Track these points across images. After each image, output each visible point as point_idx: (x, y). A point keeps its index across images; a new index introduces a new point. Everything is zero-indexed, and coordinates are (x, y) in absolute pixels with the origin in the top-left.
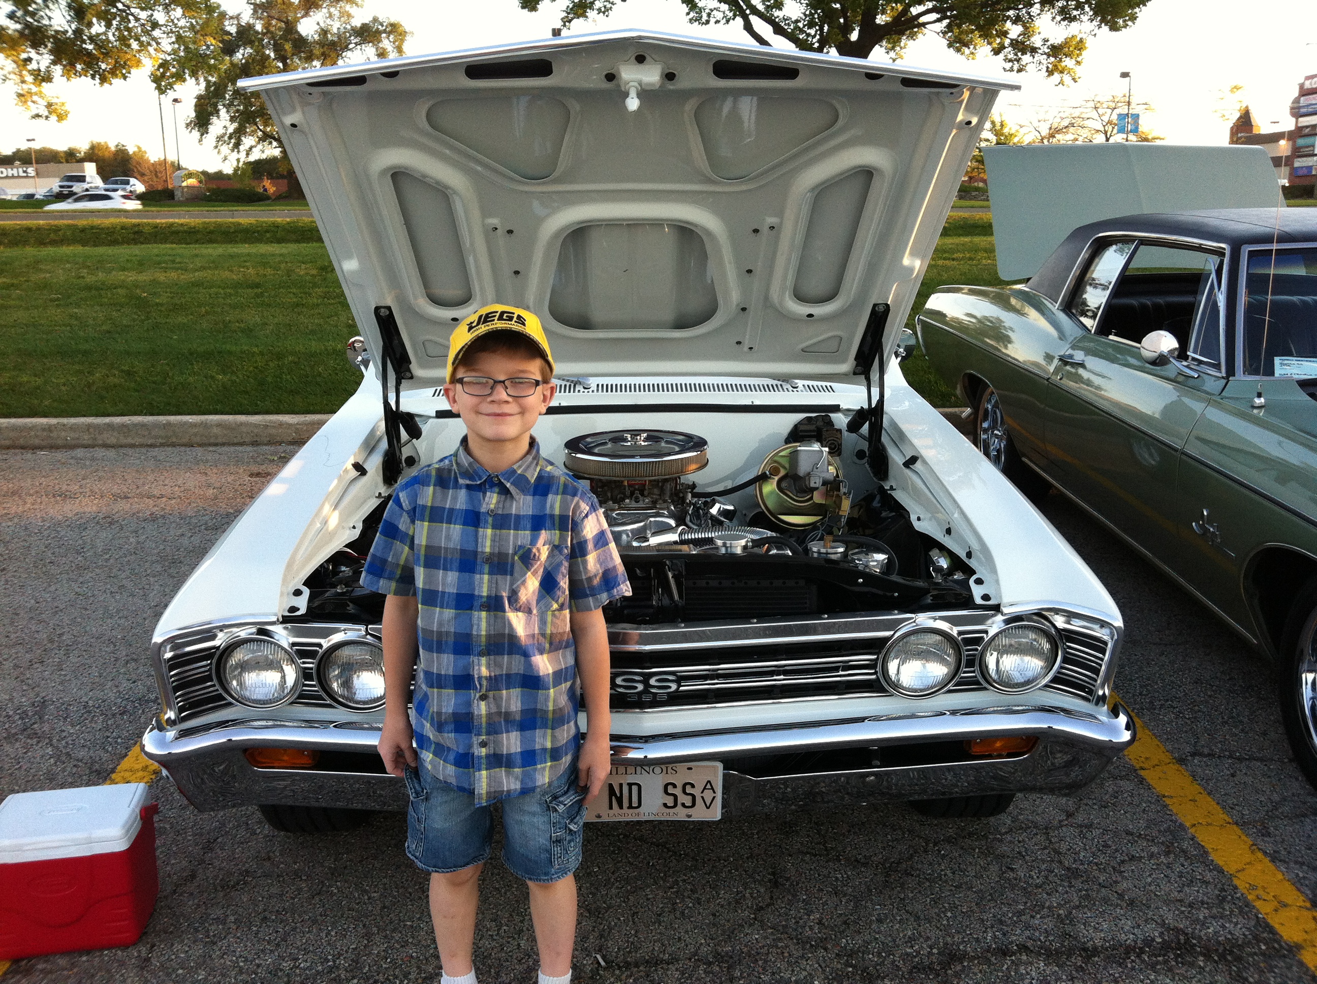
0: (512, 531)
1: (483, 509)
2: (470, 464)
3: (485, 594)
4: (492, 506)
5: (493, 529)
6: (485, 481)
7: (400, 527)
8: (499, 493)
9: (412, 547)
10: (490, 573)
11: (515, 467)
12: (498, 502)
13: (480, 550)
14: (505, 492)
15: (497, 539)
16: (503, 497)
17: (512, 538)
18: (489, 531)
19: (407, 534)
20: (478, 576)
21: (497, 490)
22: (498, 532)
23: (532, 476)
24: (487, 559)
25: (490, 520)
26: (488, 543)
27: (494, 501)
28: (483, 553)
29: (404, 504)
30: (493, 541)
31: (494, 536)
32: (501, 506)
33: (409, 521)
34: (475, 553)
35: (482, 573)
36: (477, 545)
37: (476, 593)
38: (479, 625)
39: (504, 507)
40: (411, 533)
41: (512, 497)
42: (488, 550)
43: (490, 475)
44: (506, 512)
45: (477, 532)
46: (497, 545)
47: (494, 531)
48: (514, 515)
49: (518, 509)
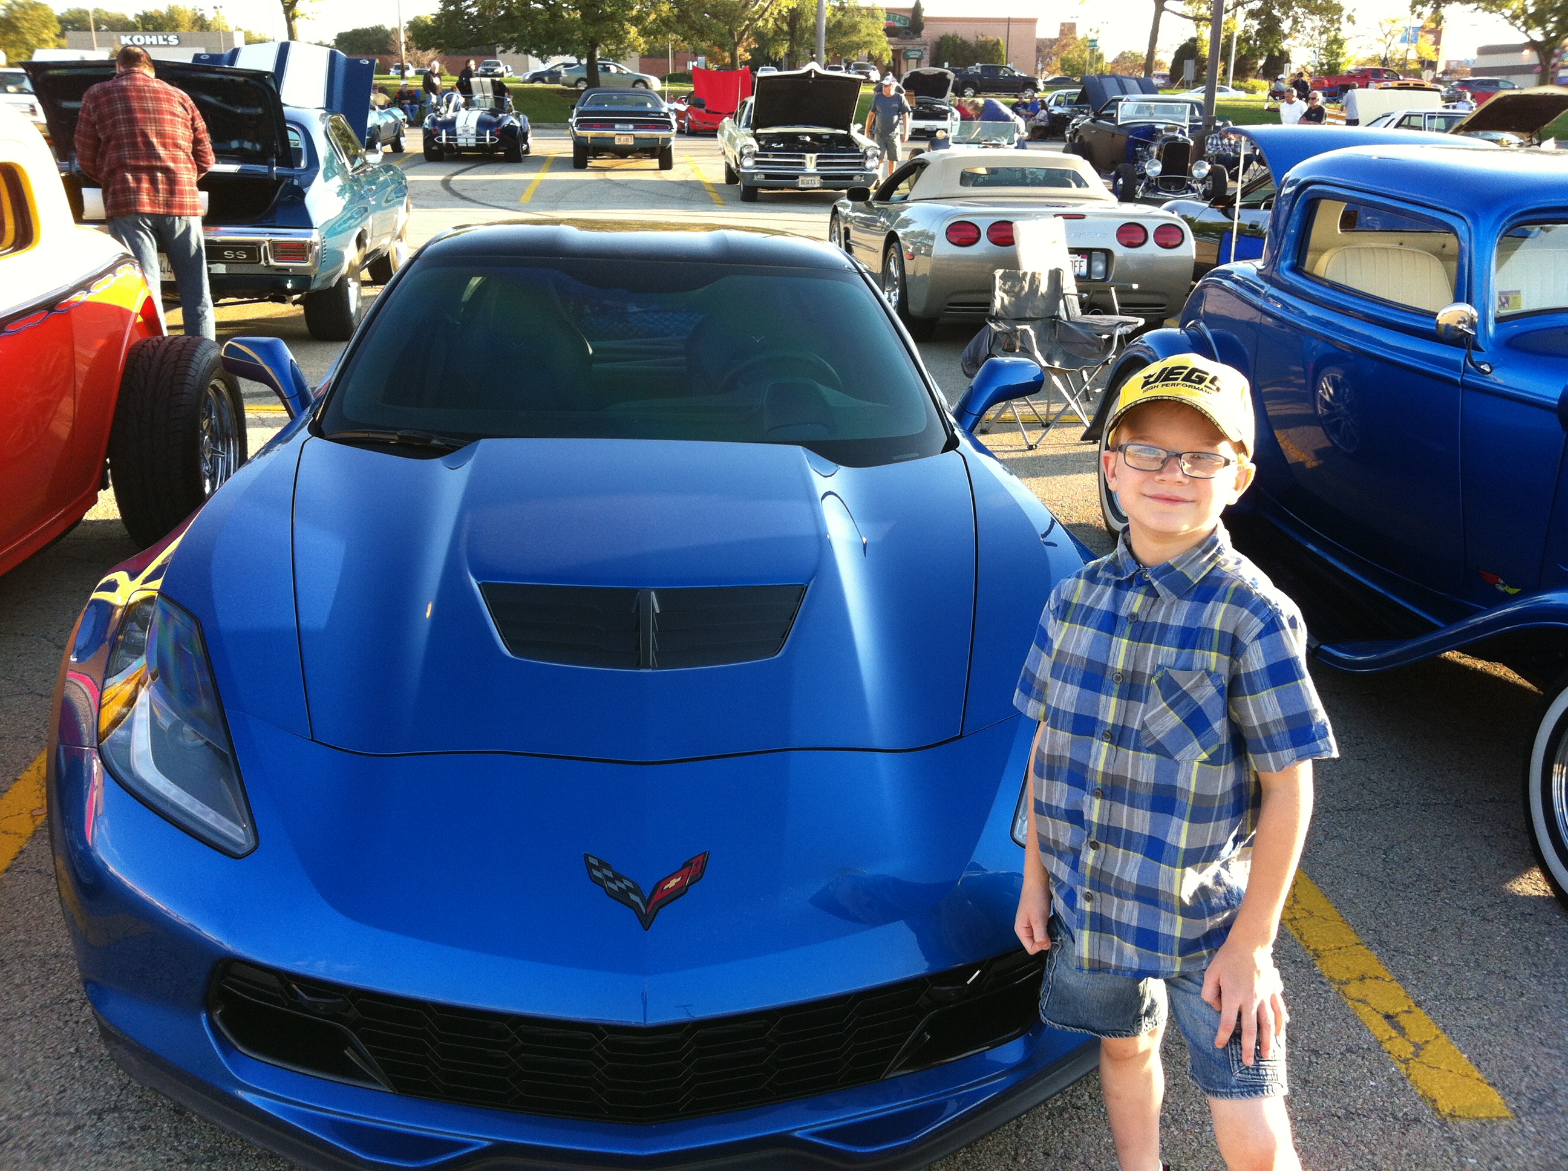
0: (1153, 645)
1: (1123, 613)
3: (1110, 720)
4: (1135, 609)
5: (1129, 639)
6: (1132, 577)
8: (1146, 594)
10: (1120, 696)
11: (1171, 562)
12: (1143, 606)
13: (1110, 664)
14: (1152, 593)
15: (1133, 654)
16: (1152, 599)
17: (1151, 651)
18: (1125, 641)
20: (1103, 697)
21: (1142, 591)
22: (1136, 644)
24: (1118, 678)
25: (1128, 630)
26: (1122, 657)
27: (1138, 604)
28: (1113, 668)
30: (1128, 656)
31: (1129, 650)
32: (1145, 614)
34: (1105, 667)
35: (1108, 694)
36: (1108, 657)
37: (1100, 718)
38: (1096, 759)
39: (1148, 614)
41: (1161, 601)
42: (1120, 665)
43: (1139, 570)
44: (1150, 620)
45: (1111, 640)
46: (1132, 661)
47: (1131, 642)
48: (1158, 625)
49: (1168, 615)
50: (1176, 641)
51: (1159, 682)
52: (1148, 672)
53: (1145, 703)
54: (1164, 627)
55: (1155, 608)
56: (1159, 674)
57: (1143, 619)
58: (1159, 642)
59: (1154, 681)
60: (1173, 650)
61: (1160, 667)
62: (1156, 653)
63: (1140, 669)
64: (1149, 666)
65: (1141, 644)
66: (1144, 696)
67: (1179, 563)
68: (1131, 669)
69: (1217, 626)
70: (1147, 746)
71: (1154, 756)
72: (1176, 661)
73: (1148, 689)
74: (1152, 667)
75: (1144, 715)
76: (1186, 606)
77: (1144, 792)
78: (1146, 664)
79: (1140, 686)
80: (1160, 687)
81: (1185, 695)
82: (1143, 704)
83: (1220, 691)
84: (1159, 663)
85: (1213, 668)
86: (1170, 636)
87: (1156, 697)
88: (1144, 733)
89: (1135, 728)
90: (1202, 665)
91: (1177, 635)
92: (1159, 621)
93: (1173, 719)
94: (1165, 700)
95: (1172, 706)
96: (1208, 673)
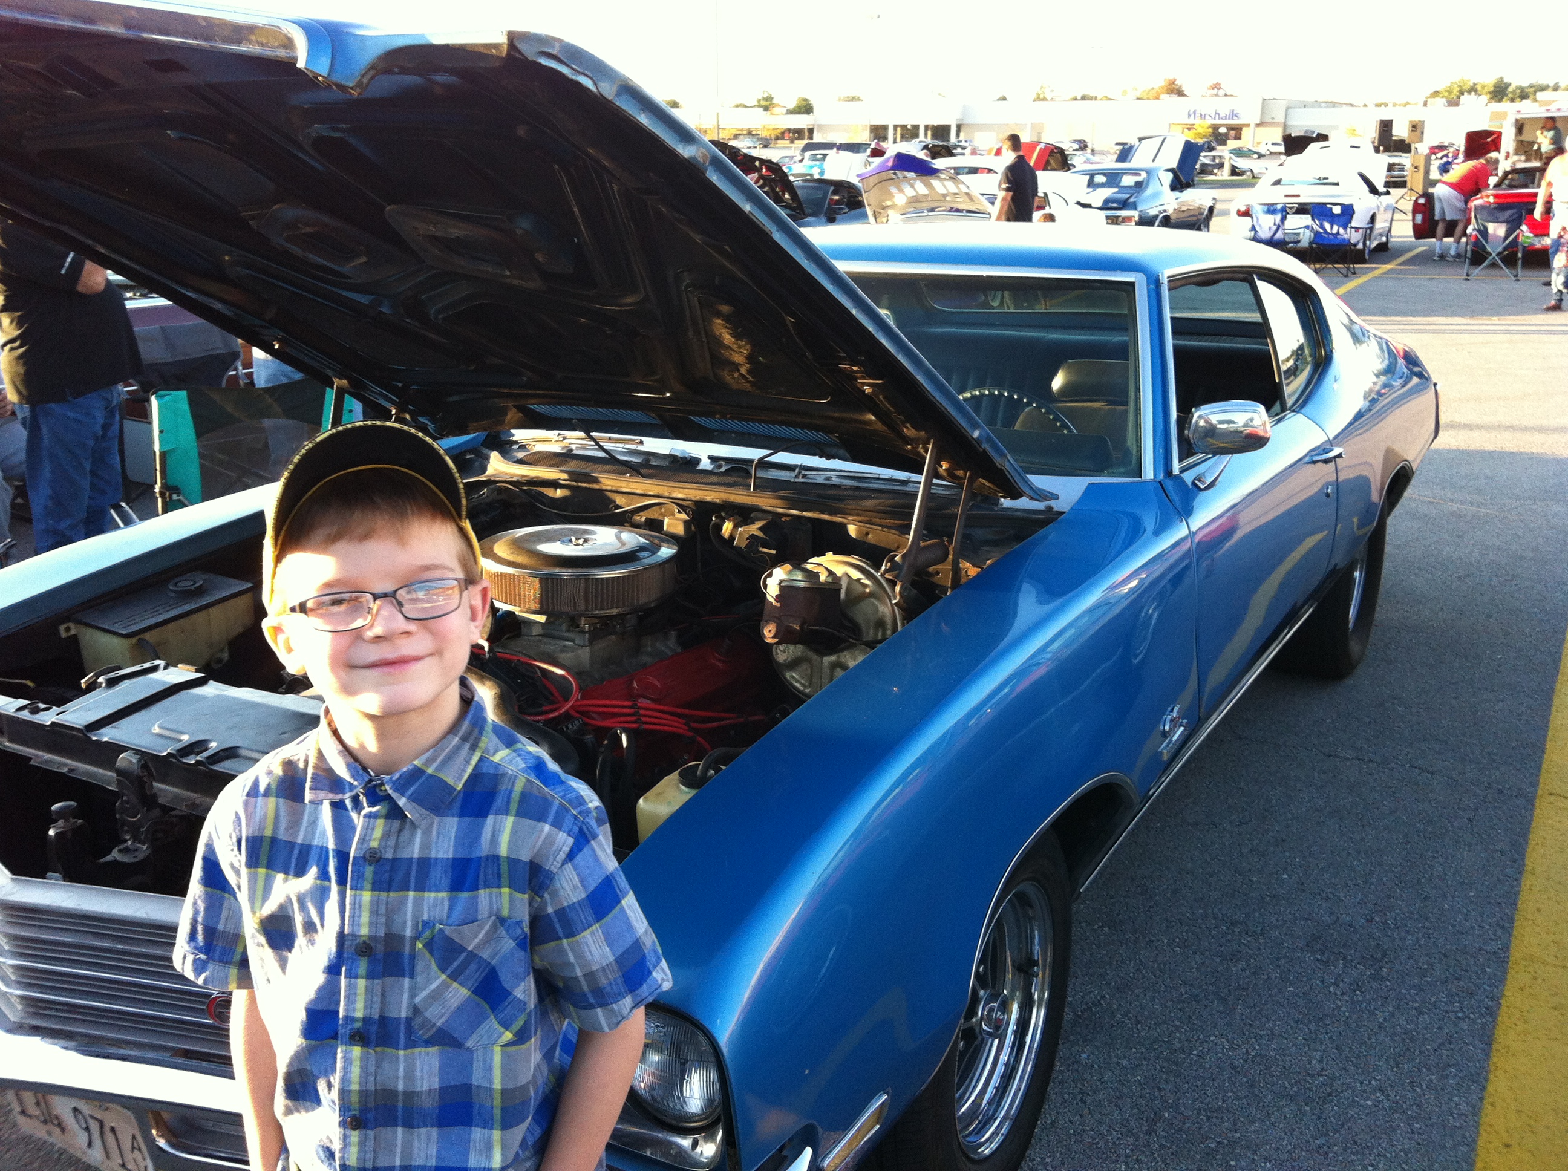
50: (446, 882)
51: (429, 946)
52: (408, 933)
53: (412, 976)
55: (406, 833)
56: (427, 934)
57: (389, 855)
59: (420, 945)
60: (443, 895)
61: (426, 924)
62: (418, 903)
63: (395, 929)
64: (409, 924)
65: (392, 894)
66: (407, 967)
70: (426, 1037)
71: (437, 1048)
72: (451, 909)
73: (413, 957)
74: (415, 926)
75: (413, 996)
77: (429, 1103)
78: (405, 922)
79: (399, 955)
80: (431, 952)
81: (472, 955)
82: (407, 980)
83: (521, 945)
84: (425, 917)
85: (505, 912)
86: (437, 875)
87: (428, 967)
88: (419, 1020)
89: (403, 1015)
90: (491, 908)
91: (446, 872)
92: (416, 855)
93: (459, 993)
94: (443, 971)
95: (454, 977)
96: (501, 920)
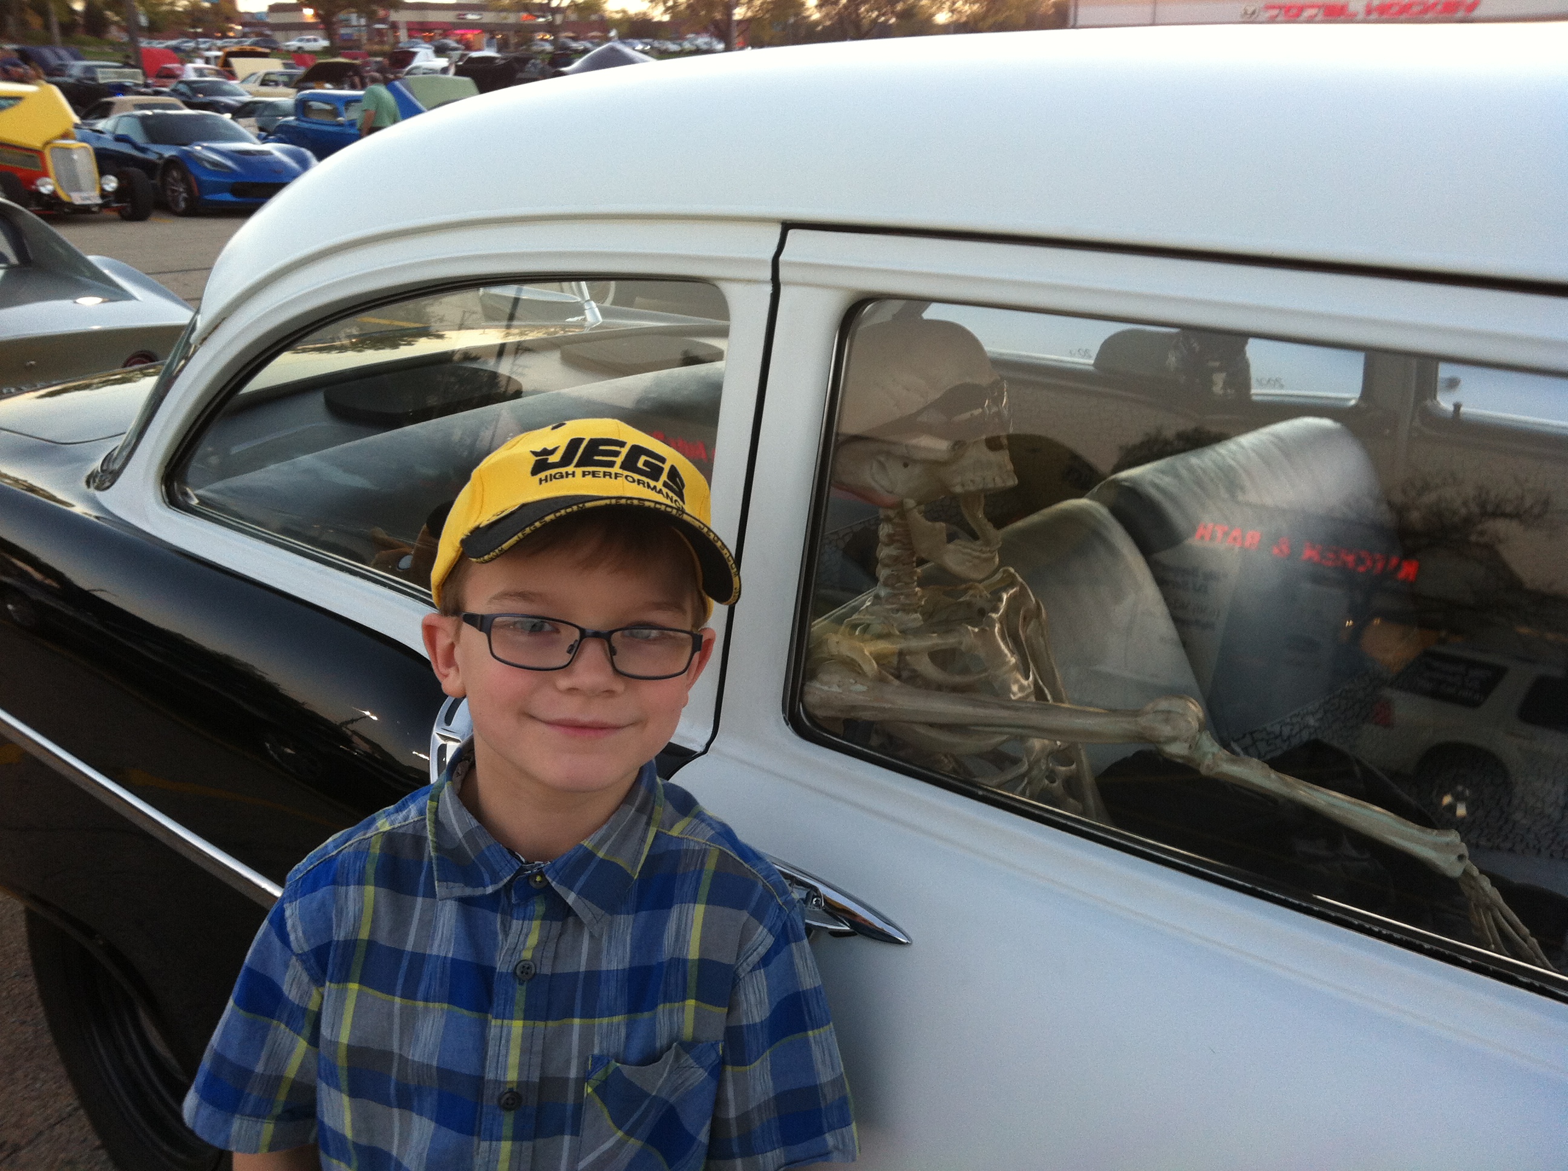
0: (577, 1021)
1: (502, 964)
2: (469, 835)
4: (527, 955)
5: (525, 1018)
6: (508, 887)
7: (285, 988)
8: (544, 918)
9: (314, 1039)
10: (517, 1137)
11: (587, 843)
12: (542, 944)
13: (490, 1075)
14: (559, 911)
15: (538, 1047)
16: (556, 926)
17: (575, 1037)
18: (517, 1026)
19: (304, 1011)
20: (482, 1145)
21: (540, 908)
22: (541, 1024)
23: (634, 865)
24: (511, 1100)
25: (520, 994)
26: (514, 1057)
27: (533, 940)
28: (498, 1083)
29: (292, 937)
30: (526, 1050)
31: (528, 1037)
32: (550, 953)
33: (305, 978)
34: (478, 1082)
35: (494, 1136)
36: (483, 1058)
39: (556, 957)
40: (313, 1006)
41: (579, 924)
42: (512, 1076)
43: (522, 870)
44: (561, 969)
45: (484, 1025)
46: (537, 1060)
47: (530, 1023)
48: (581, 977)
49: (595, 954)
54: (593, 977)
58: (588, 1013)
67: (599, 844)
68: (535, 1078)
69: (693, 953)
76: (625, 926)
